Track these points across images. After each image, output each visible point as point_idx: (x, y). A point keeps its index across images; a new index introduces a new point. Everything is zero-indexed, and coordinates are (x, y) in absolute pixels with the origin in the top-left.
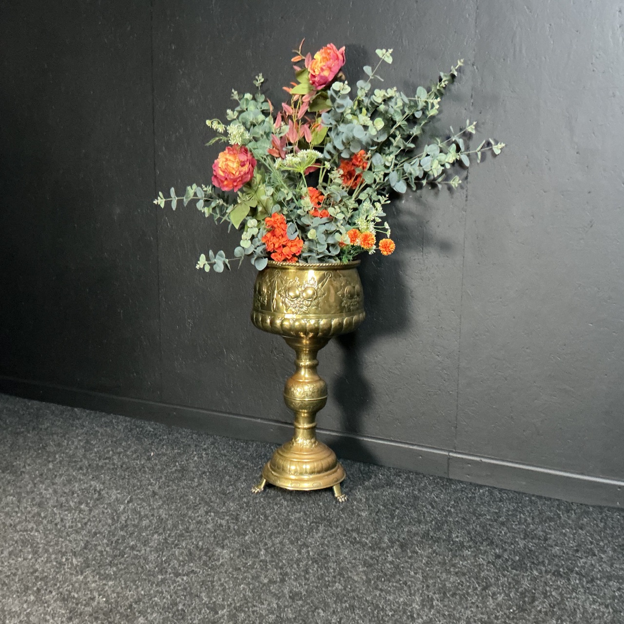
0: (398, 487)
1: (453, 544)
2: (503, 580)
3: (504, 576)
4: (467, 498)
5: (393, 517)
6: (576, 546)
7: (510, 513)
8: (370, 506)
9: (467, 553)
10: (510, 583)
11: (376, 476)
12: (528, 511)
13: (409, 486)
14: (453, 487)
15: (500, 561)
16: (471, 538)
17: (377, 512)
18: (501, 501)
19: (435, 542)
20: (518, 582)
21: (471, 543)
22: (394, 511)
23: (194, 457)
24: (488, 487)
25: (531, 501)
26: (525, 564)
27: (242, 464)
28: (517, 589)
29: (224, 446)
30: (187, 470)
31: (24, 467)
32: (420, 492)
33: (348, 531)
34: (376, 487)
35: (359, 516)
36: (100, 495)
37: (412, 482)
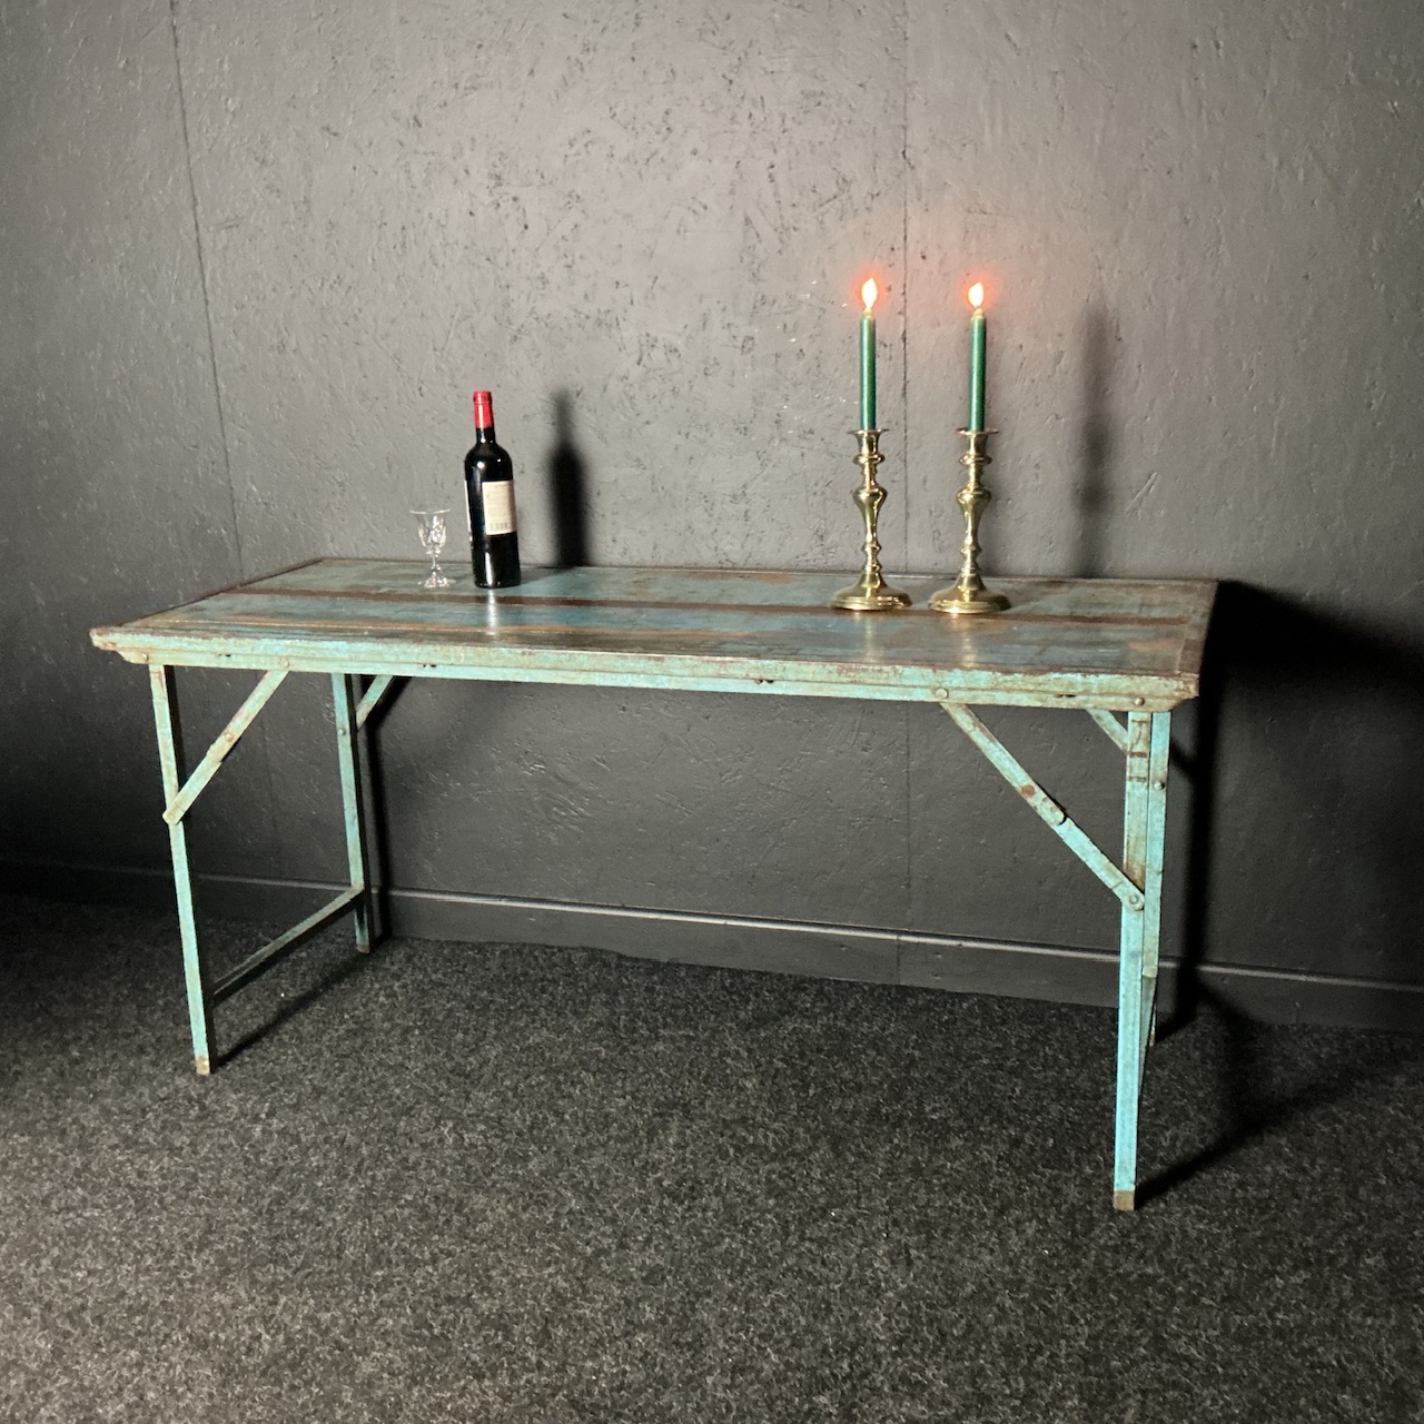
0: (805, 1016)
1: (930, 1127)
2: (1030, 1191)
3: (1031, 1183)
4: (941, 1023)
5: (806, 1087)
6: (1155, 1105)
7: (1025, 1047)
8: (759, 1065)
9: (956, 1143)
10: (1043, 1196)
11: (757, 995)
12: (1057, 1039)
13: (827, 1010)
14: (911, 1002)
15: (1019, 1153)
16: (960, 1109)
17: (775, 1077)
18: (1004, 1022)
19: (894, 1126)
20: (1057, 1191)
21: (961, 1122)
22: (806, 1068)
23: (377, 995)
24: (978, 995)
25: (1060, 1017)
26: (1065, 1152)
27: (481, 999)
28: (1058, 1207)
29: (435, 961)
30: (370, 1029)
31: (17, 1061)
32: (849, 1020)
33: (726, 1124)
34: (761, 1020)
35: (742, 1089)
36: (203, 1107)
37: (829, 1000)
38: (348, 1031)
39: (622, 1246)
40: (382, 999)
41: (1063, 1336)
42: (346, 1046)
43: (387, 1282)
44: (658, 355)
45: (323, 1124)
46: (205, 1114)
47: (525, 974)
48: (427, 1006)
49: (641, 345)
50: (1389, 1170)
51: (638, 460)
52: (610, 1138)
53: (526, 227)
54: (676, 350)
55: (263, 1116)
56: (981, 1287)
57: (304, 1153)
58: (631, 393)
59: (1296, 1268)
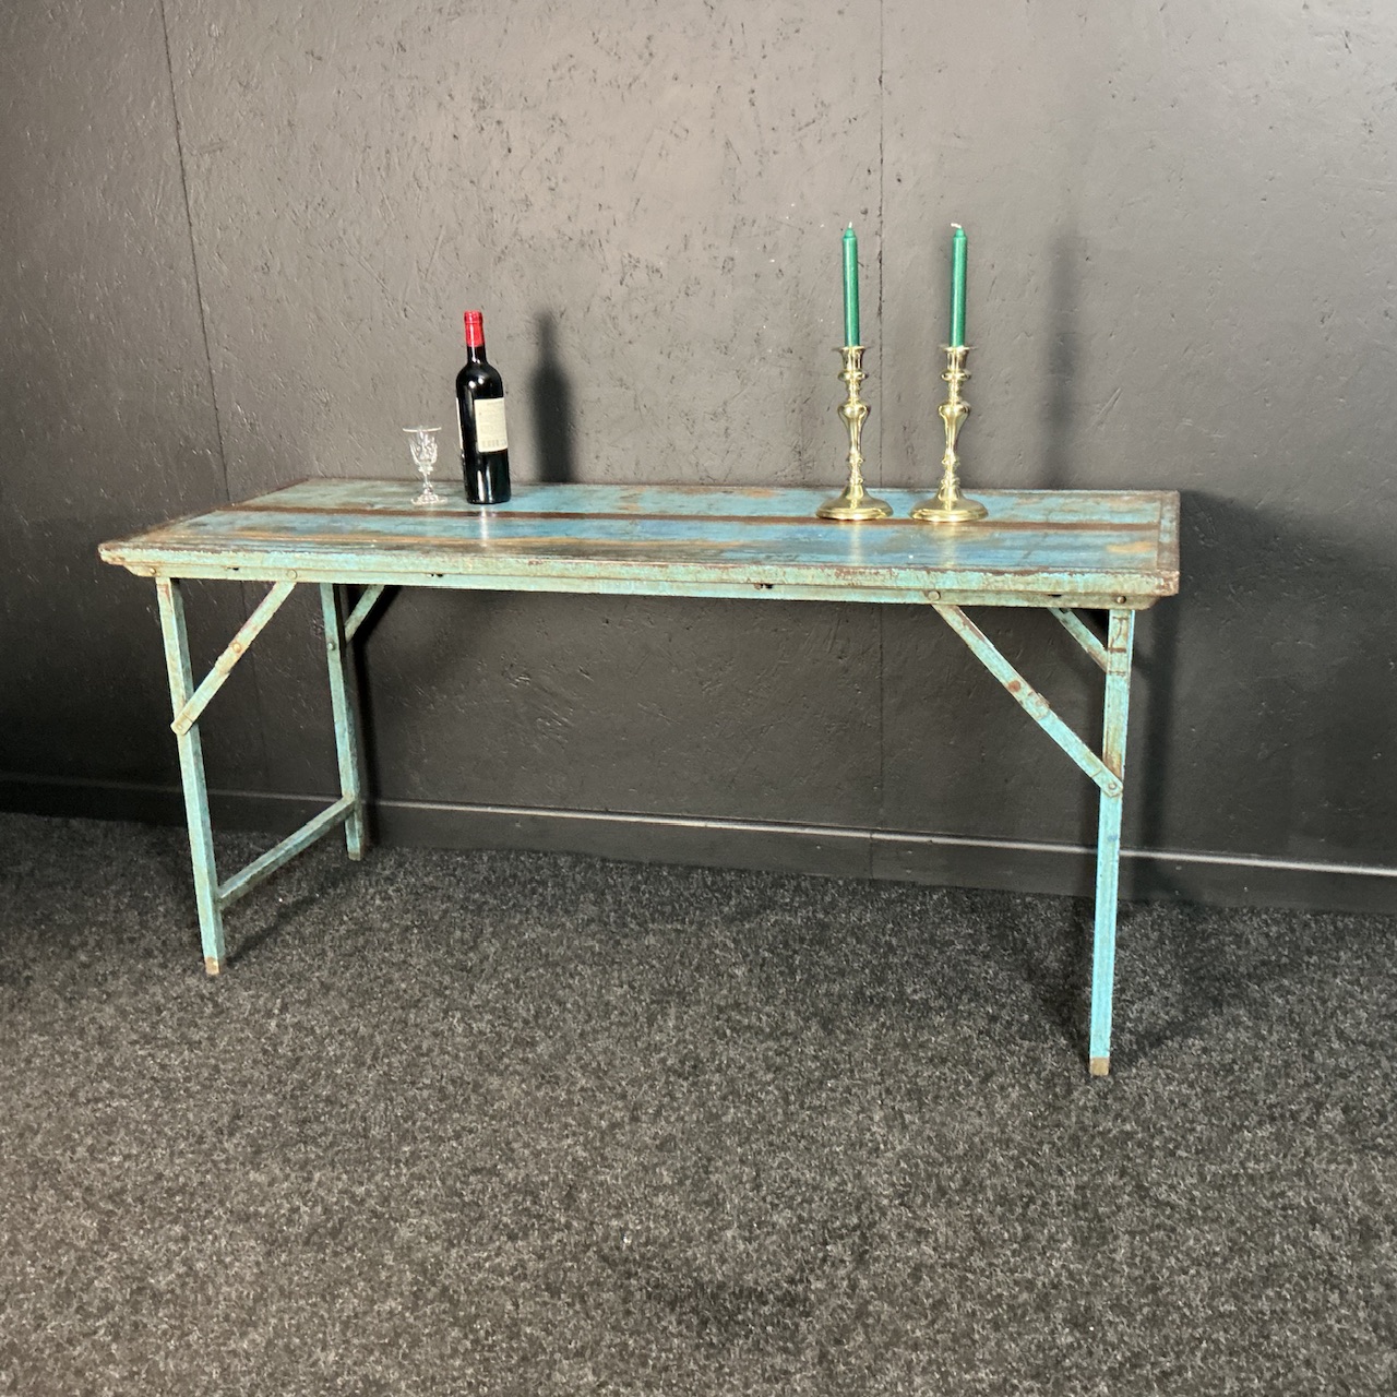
0: (785, 910)
1: (912, 1007)
2: (1010, 1060)
3: (1012, 1053)
4: (914, 914)
5: (793, 973)
7: (995, 932)
8: (746, 955)
9: (938, 1020)
10: (1024, 1066)
11: (738, 892)
12: (1024, 924)
13: (804, 905)
14: (884, 895)
15: (998, 1027)
16: (939, 990)
17: (762, 966)
18: (973, 911)
19: (879, 1007)
20: (1036, 1060)
21: (941, 1001)
22: (792, 957)
23: (373, 899)
24: (946, 887)
25: (1027, 906)
26: (1040, 1026)
27: (474, 901)
28: (1038, 1074)
29: (425, 866)
30: (370, 929)
31: (26, 966)
32: (827, 913)
33: (721, 1010)
34: (744, 914)
35: (732, 976)
36: (216, 1005)
37: (807, 896)
38: (348, 931)
39: (635, 1119)
40: (378, 902)
41: (1052, 1187)
42: (348, 946)
43: (414, 1157)
44: (641, 275)
45: (336, 1018)
46: (220, 1011)
47: (514, 876)
48: (422, 907)
49: (624, 266)
50: (1341, 1035)
51: (621, 380)
52: (611, 1024)
53: (510, 151)
54: (658, 271)
55: (276, 1012)
56: (972, 1146)
57: (321, 1042)
58: (613, 314)
59: (1260, 1124)
